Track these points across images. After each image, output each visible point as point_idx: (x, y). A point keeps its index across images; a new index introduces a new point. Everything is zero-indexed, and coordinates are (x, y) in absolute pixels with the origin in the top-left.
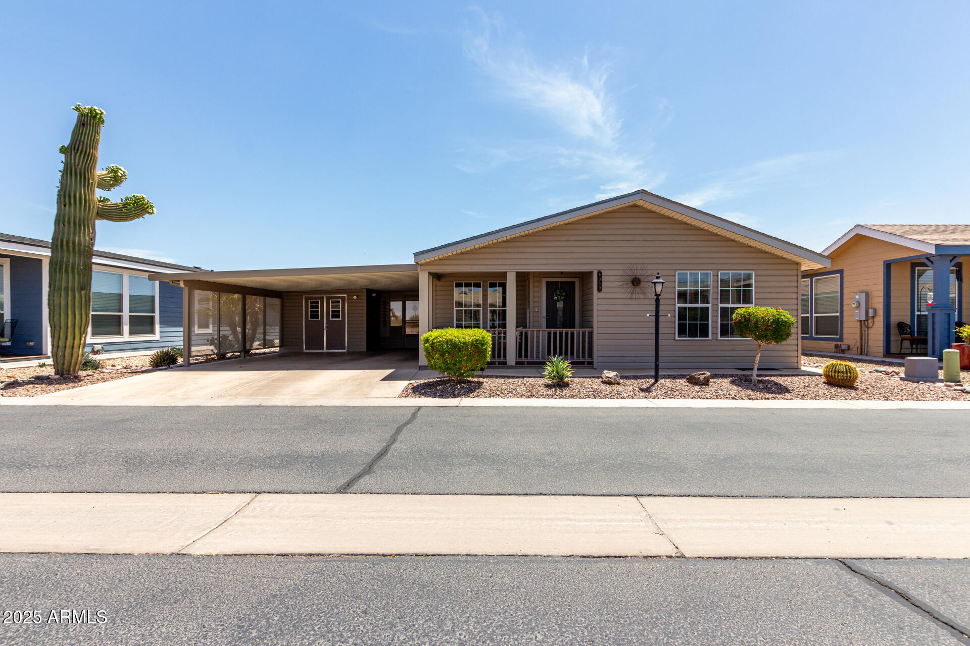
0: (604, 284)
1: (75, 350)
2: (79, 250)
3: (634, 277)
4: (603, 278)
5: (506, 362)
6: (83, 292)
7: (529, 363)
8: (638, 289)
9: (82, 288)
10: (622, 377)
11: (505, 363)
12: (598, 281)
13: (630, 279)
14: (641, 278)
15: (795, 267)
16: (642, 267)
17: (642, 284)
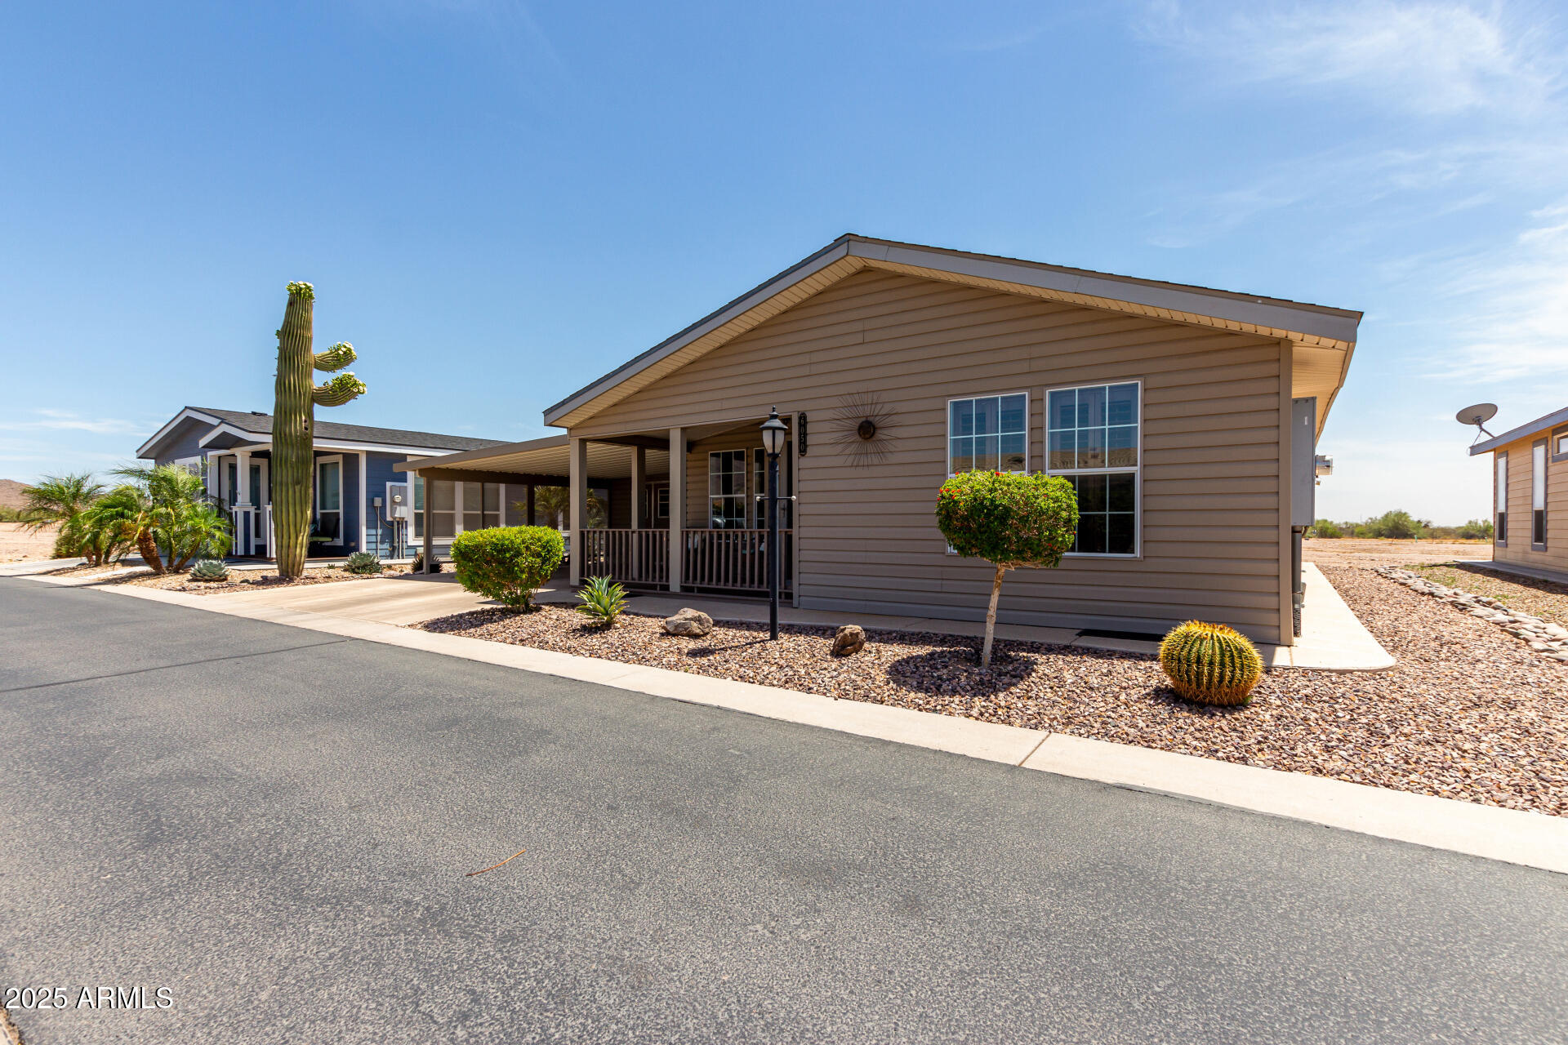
0: (810, 440)
1: (292, 550)
2: (292, 441)
3: (864, 419)
4: (810, 428)
5: (668, 586)
6: (297, 488)
7: (701, 590)
8: (870, 447)
9: (298, 483)
10: (717, 623)
11: (666, 588)
12: (800, 434)
13: (856, 424)
14: (875, 420)
15: (1272, 353)
16: (875, 398)
17: (880, 435)
